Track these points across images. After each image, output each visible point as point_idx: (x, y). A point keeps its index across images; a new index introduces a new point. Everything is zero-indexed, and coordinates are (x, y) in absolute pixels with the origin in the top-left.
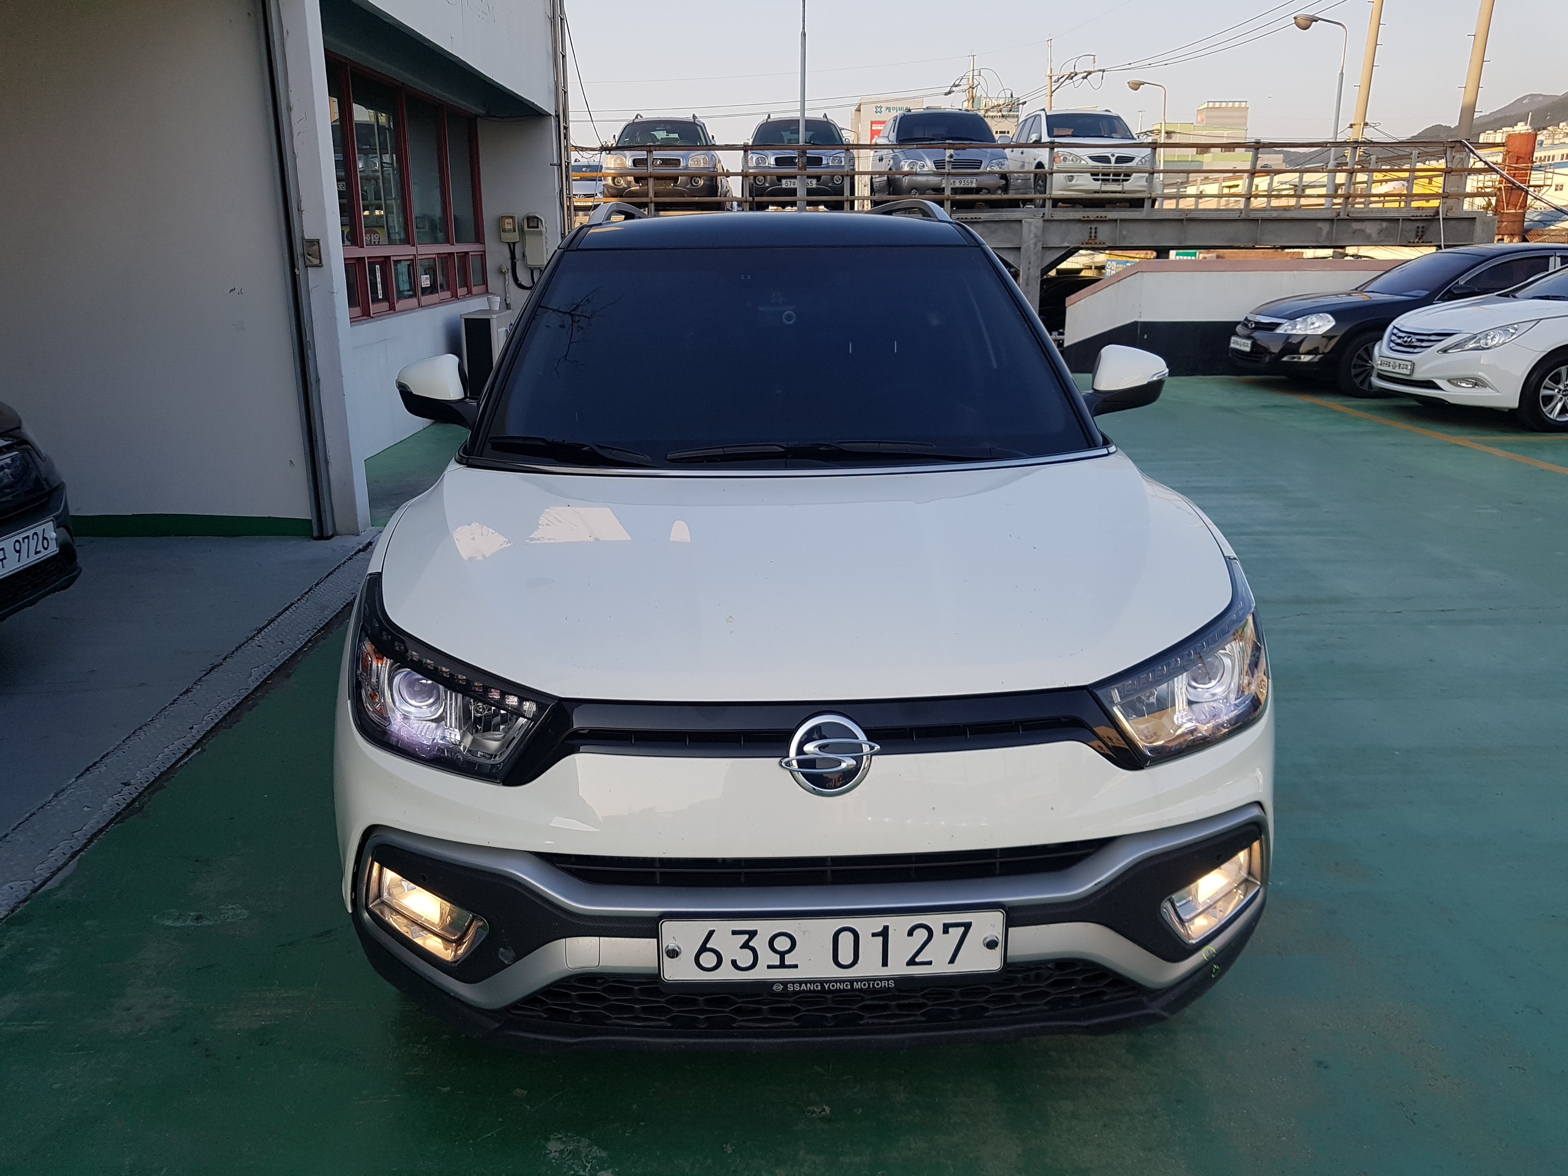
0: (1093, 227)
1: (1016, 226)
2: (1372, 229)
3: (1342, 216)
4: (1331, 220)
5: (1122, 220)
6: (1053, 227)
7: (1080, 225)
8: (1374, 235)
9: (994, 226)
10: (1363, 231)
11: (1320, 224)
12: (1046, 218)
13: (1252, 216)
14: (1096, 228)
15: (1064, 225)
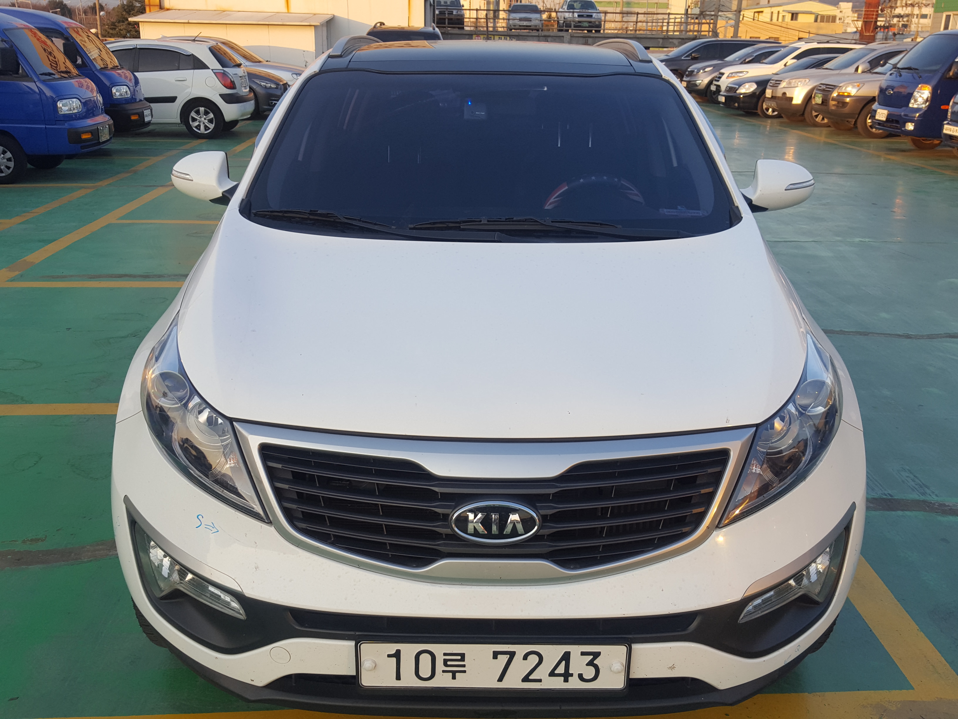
0: (587, 39)
1: (562, 38)
2: (676, 42)
3: (666, 37)
4: (663, 39)
5: (596, 37)
6: (574, 39)
7: (582, 38)
8: (677, 44)
9: (555, 38)
10: (673, 42)
11: (659, 40)
12: (572, 35)
13: (638, 36)
14: (588, 40)
15: (577, 38)
